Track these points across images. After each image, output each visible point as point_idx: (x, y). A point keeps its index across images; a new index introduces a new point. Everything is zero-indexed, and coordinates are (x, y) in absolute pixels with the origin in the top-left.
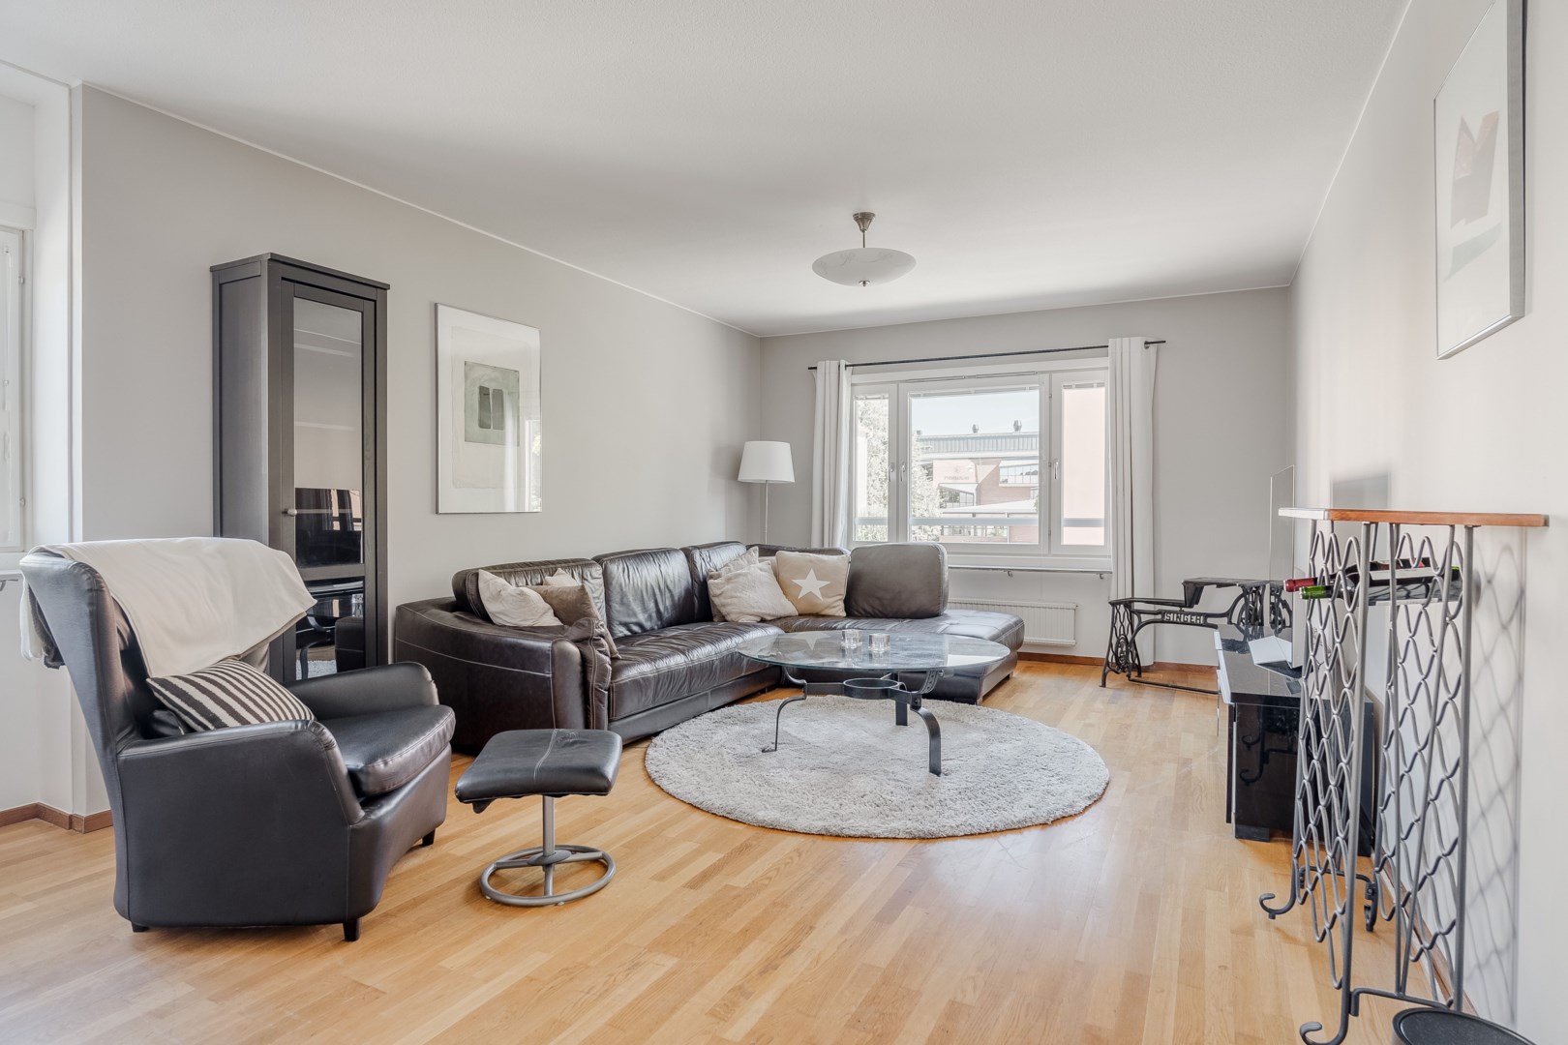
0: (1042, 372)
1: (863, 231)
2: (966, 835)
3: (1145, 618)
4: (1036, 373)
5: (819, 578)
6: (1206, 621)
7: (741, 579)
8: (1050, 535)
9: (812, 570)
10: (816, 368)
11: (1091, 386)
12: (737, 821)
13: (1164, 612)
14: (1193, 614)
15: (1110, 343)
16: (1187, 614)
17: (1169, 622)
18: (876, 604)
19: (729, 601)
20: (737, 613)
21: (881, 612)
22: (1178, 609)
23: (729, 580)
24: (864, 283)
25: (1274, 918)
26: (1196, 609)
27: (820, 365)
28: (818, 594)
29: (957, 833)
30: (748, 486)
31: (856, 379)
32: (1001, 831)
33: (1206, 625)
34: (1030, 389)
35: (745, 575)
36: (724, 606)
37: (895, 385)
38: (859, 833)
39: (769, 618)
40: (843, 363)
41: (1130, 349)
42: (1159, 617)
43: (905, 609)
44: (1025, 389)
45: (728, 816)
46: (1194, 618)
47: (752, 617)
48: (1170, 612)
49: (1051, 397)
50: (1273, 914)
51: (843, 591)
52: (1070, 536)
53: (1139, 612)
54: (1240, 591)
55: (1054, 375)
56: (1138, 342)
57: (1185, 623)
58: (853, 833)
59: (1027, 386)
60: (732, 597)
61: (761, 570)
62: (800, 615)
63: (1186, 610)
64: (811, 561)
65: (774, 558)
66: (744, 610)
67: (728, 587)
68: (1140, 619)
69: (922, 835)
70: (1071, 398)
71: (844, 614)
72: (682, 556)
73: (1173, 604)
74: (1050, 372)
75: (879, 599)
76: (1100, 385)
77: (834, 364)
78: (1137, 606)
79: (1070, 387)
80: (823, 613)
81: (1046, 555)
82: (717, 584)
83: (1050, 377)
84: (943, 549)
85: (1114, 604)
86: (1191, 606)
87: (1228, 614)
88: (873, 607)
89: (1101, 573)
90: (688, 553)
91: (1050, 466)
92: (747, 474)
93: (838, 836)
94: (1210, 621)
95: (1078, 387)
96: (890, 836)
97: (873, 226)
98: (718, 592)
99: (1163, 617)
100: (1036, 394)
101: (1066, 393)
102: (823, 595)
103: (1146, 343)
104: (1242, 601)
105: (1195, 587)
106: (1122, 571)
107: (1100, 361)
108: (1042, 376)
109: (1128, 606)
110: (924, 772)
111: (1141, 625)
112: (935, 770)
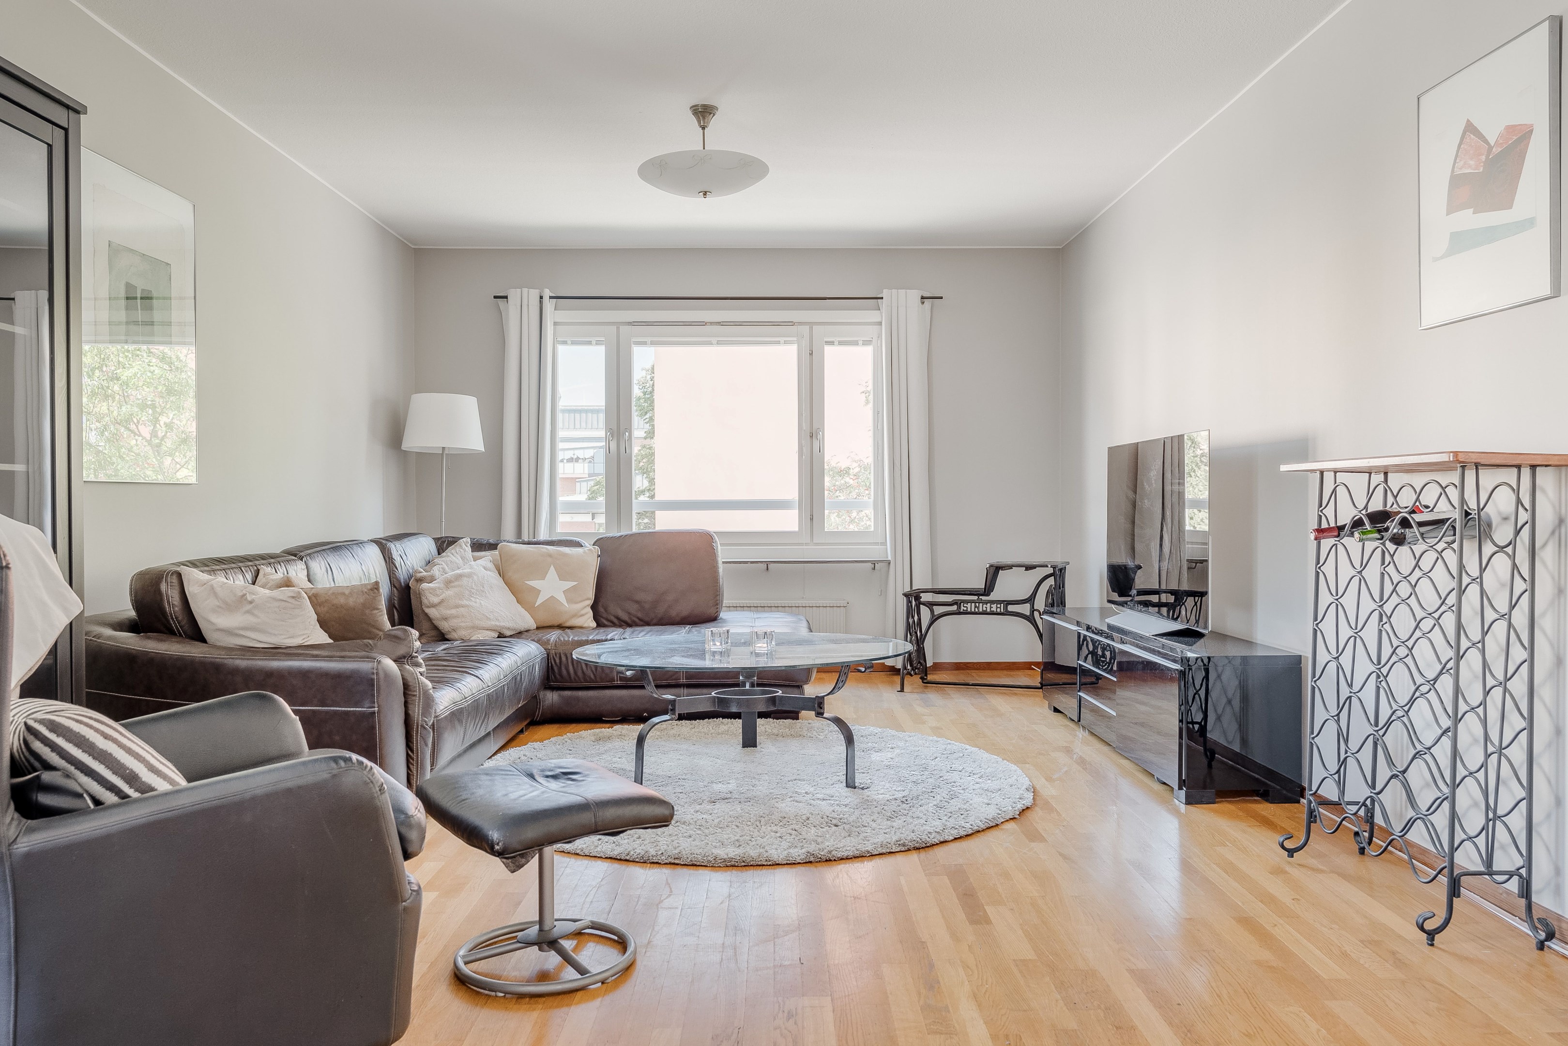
0: (800, 323)
1: (703, 128)
2: (956, 839)
3: (938, 610)
4: (793, 324)
5: (562, 577)
6: (1005, 609)
7: (465, 581)
8: (812, 519)
9: (552, 566)
10: (506, 297)
11: (855, 343)
12: (693, 865)
13: (960, 602)
14: (992, 602)
15: (885, 293)
16: (986, 602)
17: (966, 613)
18: (633, 608)
19: (454, 612)
20: (467, 628)
21: (640, 620)
22: (976, 598)
23: (448, 583)
24: (705, 194)
25: (1292, 857)
26: (993, 596)
27: (514, 295)
28: (562, 598)
29: (947, 838)
30: (424, 458)
31: (563, 316)
32: (983, 830)
33: (1007, 613)
34: (785, 342)
35: (469, 576)
36: (446, 619)
37: (614, 328)
38: (851, 854)
39: (508, 633)
40: (547, 293)
41: (905, 303)
42: (955, 608)
43: (673, 613)
44: (778, 343)
45: (677, 861)
46: (994, 606)
47: (489, 633)
48: (967, 602)
49: (811, 354)
50: (1291, 852)
51: (591, 594)
52: (833, 521)
53: (930, 605)
54: (1046, 571)
55: (816, 328)
56: (915, 295)
57: (984, 613)
58: (846, 854)
59: (782, 339)
60: (457, 607)
61: (485, 568)
62: (538, 628)
63: (983, 598)
64: (550, 556)
65: (496, 552)
66: (477, 623)
67: (449, 593)
68: (932, 611)
69: (917, 845)
70: (833, 356)
71: (594, 624)
72: (374, 551)
73: (971, 592)
74: (811, 324)
75: (637, 602)
76: (866, 343)
77: (534, 294)
78: (925, 597)
79: (831, 343)
80: (568, 624)
81: (807, 544)
82: (432, 589)
83: (811, 329)
84: (716, 539)
85: (906, 595)
86: (988, 595)
87: (1031, 600)
88: (629, 613)
89: (875, 562)
90: (382, 544)
91: (811, 437)
92: (413, 442)
93: (828, 860)
94: (1011, 608)
95: (841, 343)
96: (884, 851)
97: (714, 123)
98: (435, 600)
99: (959, 607)
100: (794, 348)
101: (828, 349)
102: (569, 601)
103: (923, 298)
104: (1051, 581)
105: (994, 571)
106: (899, 559)
107: (872, 316)
108: (800, 327)
109: (917, 598)
110: (841, 789)
111: (934, 619)
112: (850, 784)
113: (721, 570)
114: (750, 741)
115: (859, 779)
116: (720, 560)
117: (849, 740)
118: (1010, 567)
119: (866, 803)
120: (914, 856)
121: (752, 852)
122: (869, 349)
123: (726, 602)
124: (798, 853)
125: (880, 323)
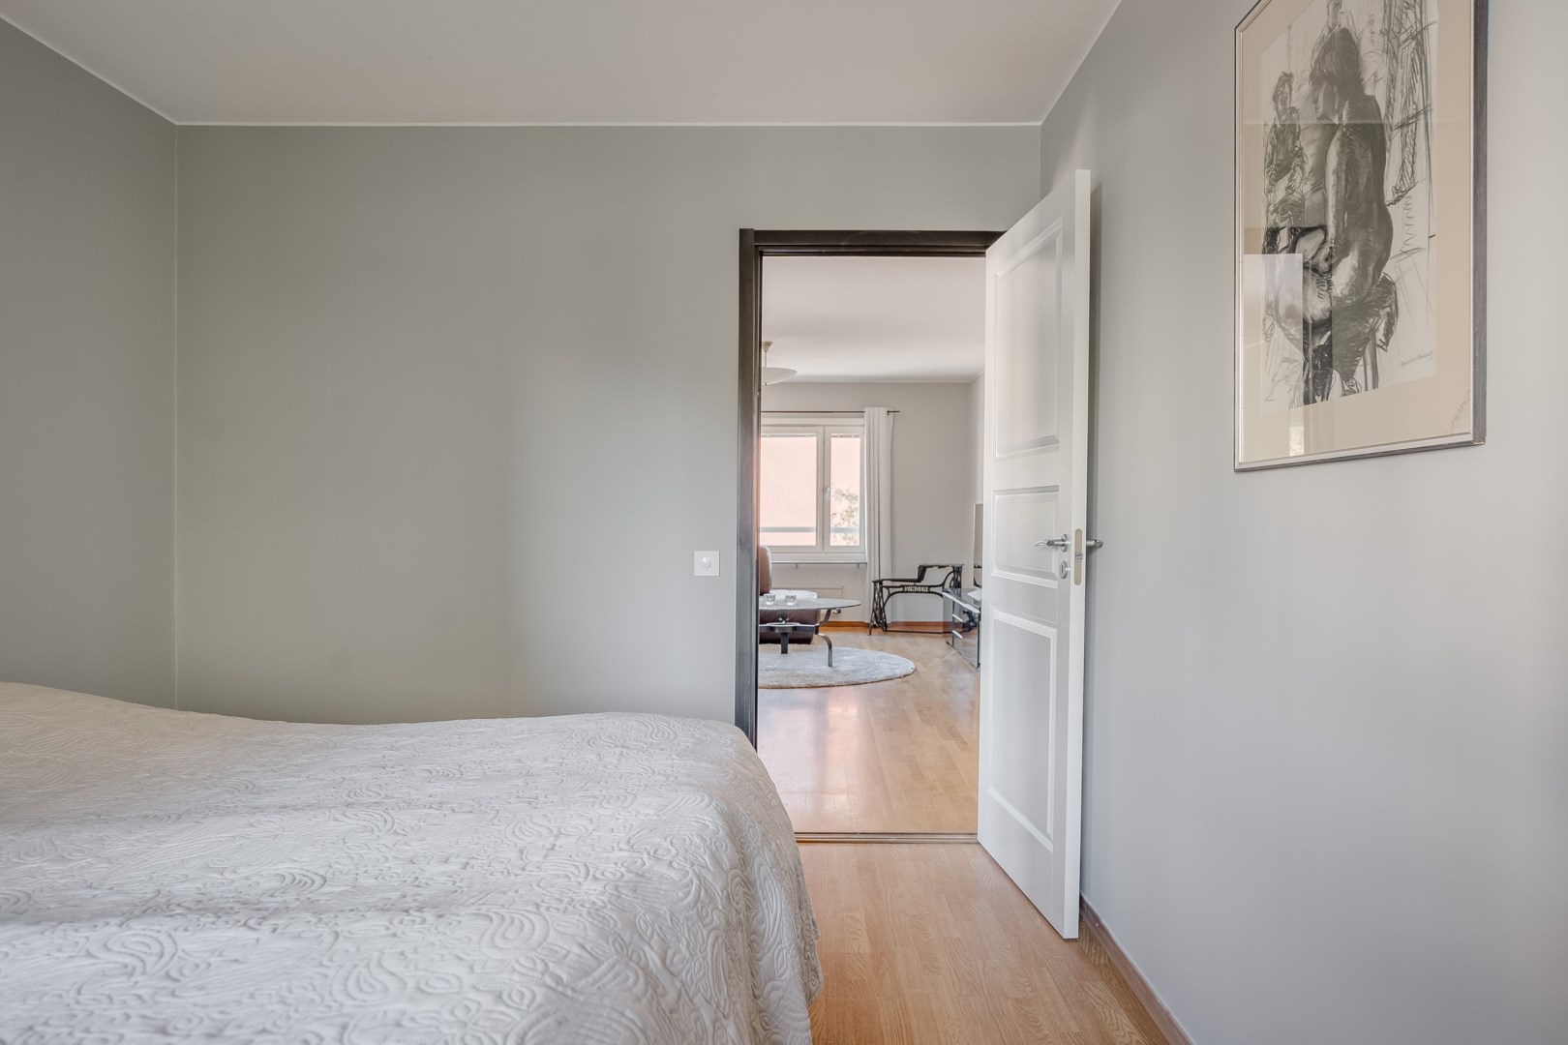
0: (818, 425)
1: (766, 351)
2: (871, 682)
3: (892, 591)
4: (814, 426)
6: (928, 590)
8: (823, 539)
11: (850, 436)
13: (903, 586)
14: (922, 586)
15: (866, 409)
16: (918, 586)
17: (907, 592)
22: (912, 584)
26: (923, 583)
29: (867, 682)
32: (884, 680)
33: (930, 592)
34: (810, 436)
38: (825, 685)
41: (878, 415)
42: (901, 589)
44: (805, 436)
46: (923, 589)
48: (908, 586)
49: (824, 442)
52: (836, 540)
53: (888, 587)
54: (952, 570)
55: (827, 428)
56: (883, 410)
57: (917, 592)
59: (806, 434)
63: (917, 584)
68: (889, 591)
69: (854, 683)
70: (837, 444)
73: (910, 581)
74: (824, 426)
76: (856, 436)
78: (885, 583)
79: (836, 437)
81: (821, 553)
83: (823, 429)
84: (768, 549)
85: (875, 582)
86: (920, 582)
87: (943, 585)
89: (858, 564)
91: (823, 491)
93: (815, 687)
94: (932, 589)
95: (841, 437)
96: (839, 684)
99: (904, 589)
100: (815, 438)
101: (833, 440)
103: (888, 412)
104: (952, 574)
105: (923, 570)
106: (872, 563)
107: (859, 421)
108: (818, 428)
109: (881, 583)
110: (826, 667)
111: (890, 595)
112: (830, 665)
113: (771, 567)
114: (784, 651)
115: (833, 665)
116: (770, 562)
117: (830, 647)
118: (932, 567)
119: (836, 671)
120: (852, 687)
121: (784, 684)
122: (858, 440)
123: (773, 586)
124: (803, 684)
125: (863, 426)
